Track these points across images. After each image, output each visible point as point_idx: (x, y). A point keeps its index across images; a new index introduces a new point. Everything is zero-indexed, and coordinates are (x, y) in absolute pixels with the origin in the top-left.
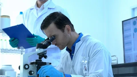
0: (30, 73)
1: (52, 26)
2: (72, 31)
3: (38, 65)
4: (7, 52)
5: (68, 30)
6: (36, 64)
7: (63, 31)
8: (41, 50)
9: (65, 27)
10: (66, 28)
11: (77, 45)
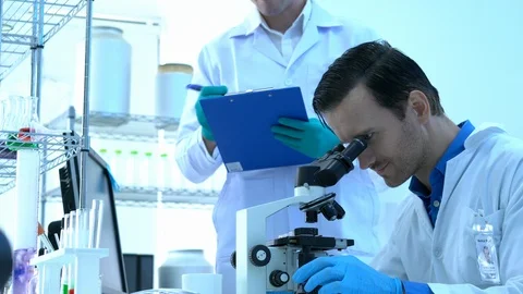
0: (275, 279)
1: (359, 95)
2: (433, 114)
3: (304, 247)
4: (184, 202)
5: (420, 110)
6: (295, 245)
7: (401, 115)
8: (316, 193)
9: (407, 97)
10: (411, 103)
11: (453, 167)
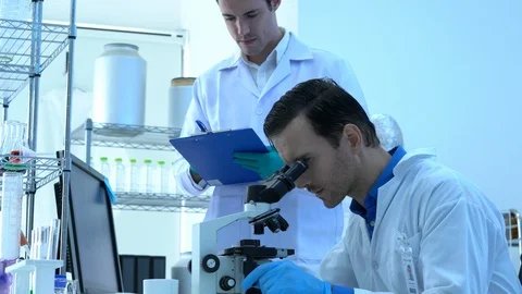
0: (223, 284)
1: (300, 124)
5: (354, 142)
6: (241, 254)
10: (345, 134)
